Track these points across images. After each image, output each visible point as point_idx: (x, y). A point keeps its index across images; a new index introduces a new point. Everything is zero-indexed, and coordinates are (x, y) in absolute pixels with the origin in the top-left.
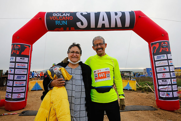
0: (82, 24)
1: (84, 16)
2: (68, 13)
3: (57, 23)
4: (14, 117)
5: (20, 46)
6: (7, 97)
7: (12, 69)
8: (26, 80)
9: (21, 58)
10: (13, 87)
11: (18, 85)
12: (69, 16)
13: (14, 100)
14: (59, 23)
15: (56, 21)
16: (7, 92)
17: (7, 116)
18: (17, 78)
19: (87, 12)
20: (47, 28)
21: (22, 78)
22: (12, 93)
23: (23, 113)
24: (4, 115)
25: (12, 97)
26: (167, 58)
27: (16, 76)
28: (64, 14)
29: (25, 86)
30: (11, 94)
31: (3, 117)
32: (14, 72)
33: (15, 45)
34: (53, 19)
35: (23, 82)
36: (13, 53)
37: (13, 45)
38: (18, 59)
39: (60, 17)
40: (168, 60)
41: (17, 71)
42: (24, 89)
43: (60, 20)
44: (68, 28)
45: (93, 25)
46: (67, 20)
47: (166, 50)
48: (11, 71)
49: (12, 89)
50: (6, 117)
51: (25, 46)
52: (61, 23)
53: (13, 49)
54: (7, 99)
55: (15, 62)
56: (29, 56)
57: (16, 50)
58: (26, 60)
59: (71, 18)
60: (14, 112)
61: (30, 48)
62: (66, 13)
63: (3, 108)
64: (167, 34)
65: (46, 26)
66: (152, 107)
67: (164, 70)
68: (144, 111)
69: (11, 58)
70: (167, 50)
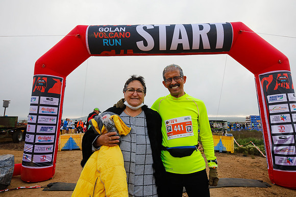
0: (146, 44)
1: (149, 31)
2: (123, 27)
3: (105, 42)
4: (36, 192)
5: (46, 79)
6: (25, 160)
7: (33, 116)
8: (54, 134)
9: (47, 99)
10: (34, 144)
11: (42, 141)
12: (125, 32)
13: (36, 165)
14: (108, 43)
15: (104, 40)
16: (24, 152)
17: (25, 191)
18: (41, 130)
19: (153, 25)
20: (89, 50)
21: (49, 131)
22: (33, 153)
23: (49, 186)
24: (19, 188)
25: (32, 160)
26: (288, 99)
27: (39, 127)
28: (117, 28)
29: (53, 144)
30: (31, 156)
31: (19, 192)
32: (37, 121)
33: (39, 78)
34: (99, 36)
35: (50, 136)
36: (36, 90)
37: (36, 78)
38: (43, 100)
39: (110, 34)
40: (288, 102)
41: (41, 120)
42: (52, 149)
43: (110, 39)
44: (122, 51)
45: (163, 45)
46: (122, 38)
47: (286, 86)
48: (32, 118)
49: (34, 147)
50: (22, 191)
51: (54, 79)
52: (112, 43)
53: (36, 84)
54: (24, 163)
55: (39, 105)
56: (60, 96)
57: (40, 85)
58: (56, 101)
59: (128, 35)
60: (36, 185)
61: (62, 82)
62: (119, 27)
63: (17, 178)
64: (287, 60)
65: (88, 48)
66: (262, 181)
67: (283, 119)
68: (249, 189)
69: (32, 98)
70: (288, 87)
